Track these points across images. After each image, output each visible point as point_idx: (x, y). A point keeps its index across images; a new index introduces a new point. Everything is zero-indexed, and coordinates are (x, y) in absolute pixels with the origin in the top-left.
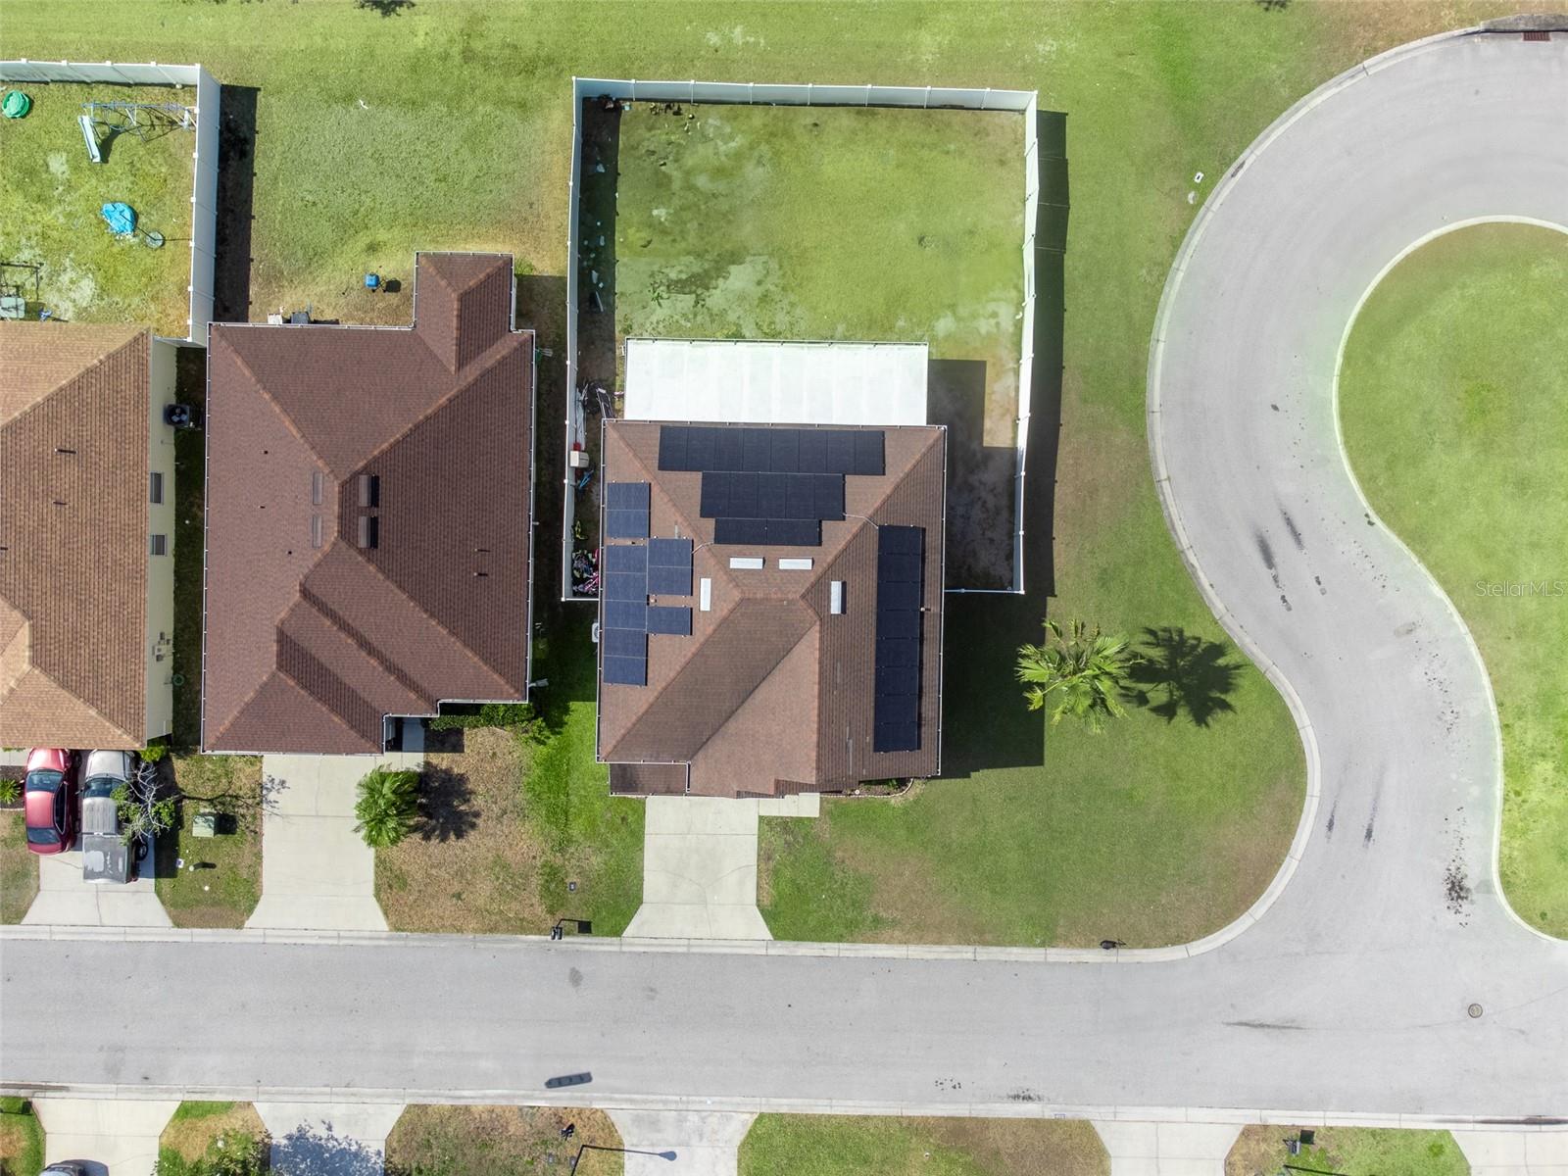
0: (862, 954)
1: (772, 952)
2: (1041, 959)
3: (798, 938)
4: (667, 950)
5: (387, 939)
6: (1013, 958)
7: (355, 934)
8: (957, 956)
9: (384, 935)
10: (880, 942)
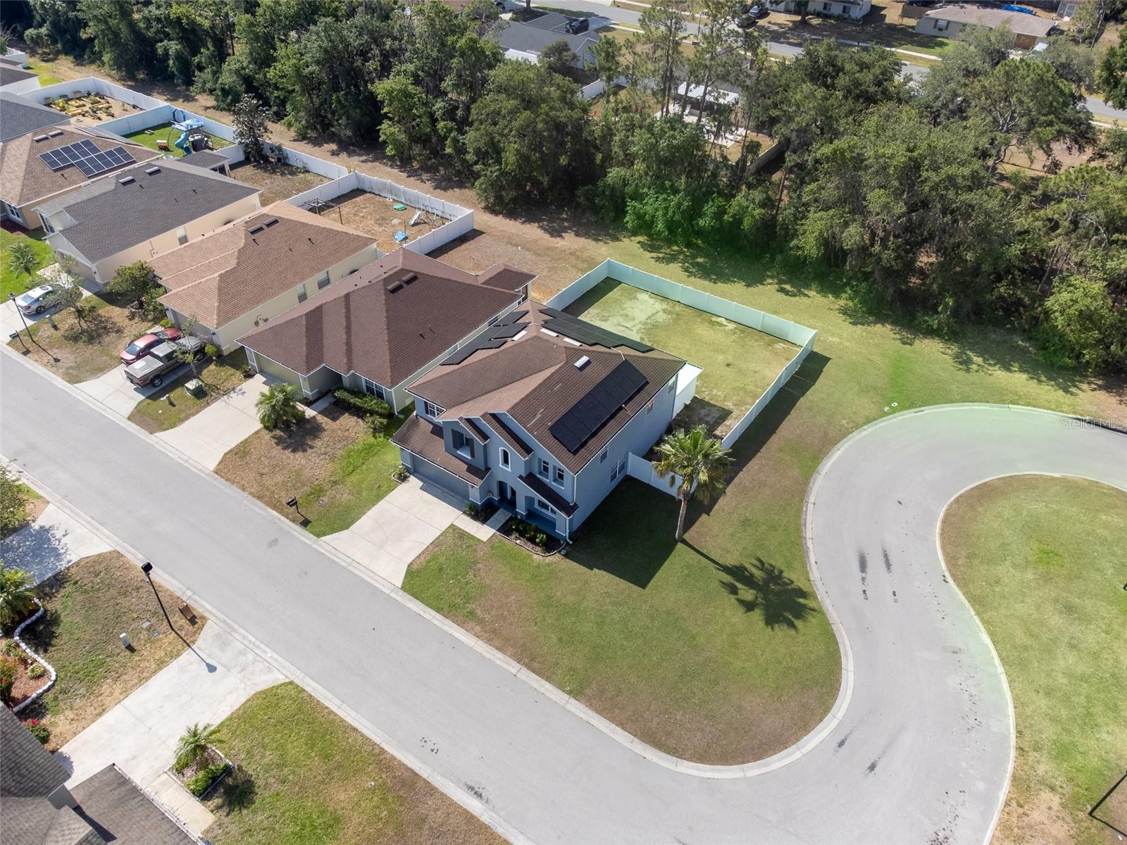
0: (445, 628)
1: (393, 595)
2: (562, 703)
3: (416, 596)
4: (336, 559)
5: (206, 474)
6: (542, 690)
7: (196, 464)
8: (506, 666)
9: (207, 472)
10: (462, 627)
